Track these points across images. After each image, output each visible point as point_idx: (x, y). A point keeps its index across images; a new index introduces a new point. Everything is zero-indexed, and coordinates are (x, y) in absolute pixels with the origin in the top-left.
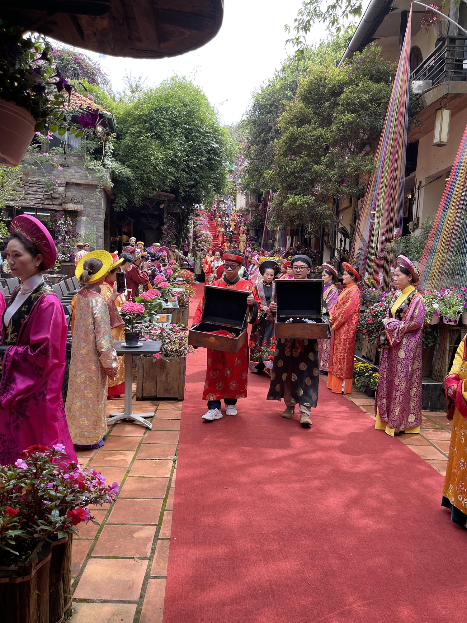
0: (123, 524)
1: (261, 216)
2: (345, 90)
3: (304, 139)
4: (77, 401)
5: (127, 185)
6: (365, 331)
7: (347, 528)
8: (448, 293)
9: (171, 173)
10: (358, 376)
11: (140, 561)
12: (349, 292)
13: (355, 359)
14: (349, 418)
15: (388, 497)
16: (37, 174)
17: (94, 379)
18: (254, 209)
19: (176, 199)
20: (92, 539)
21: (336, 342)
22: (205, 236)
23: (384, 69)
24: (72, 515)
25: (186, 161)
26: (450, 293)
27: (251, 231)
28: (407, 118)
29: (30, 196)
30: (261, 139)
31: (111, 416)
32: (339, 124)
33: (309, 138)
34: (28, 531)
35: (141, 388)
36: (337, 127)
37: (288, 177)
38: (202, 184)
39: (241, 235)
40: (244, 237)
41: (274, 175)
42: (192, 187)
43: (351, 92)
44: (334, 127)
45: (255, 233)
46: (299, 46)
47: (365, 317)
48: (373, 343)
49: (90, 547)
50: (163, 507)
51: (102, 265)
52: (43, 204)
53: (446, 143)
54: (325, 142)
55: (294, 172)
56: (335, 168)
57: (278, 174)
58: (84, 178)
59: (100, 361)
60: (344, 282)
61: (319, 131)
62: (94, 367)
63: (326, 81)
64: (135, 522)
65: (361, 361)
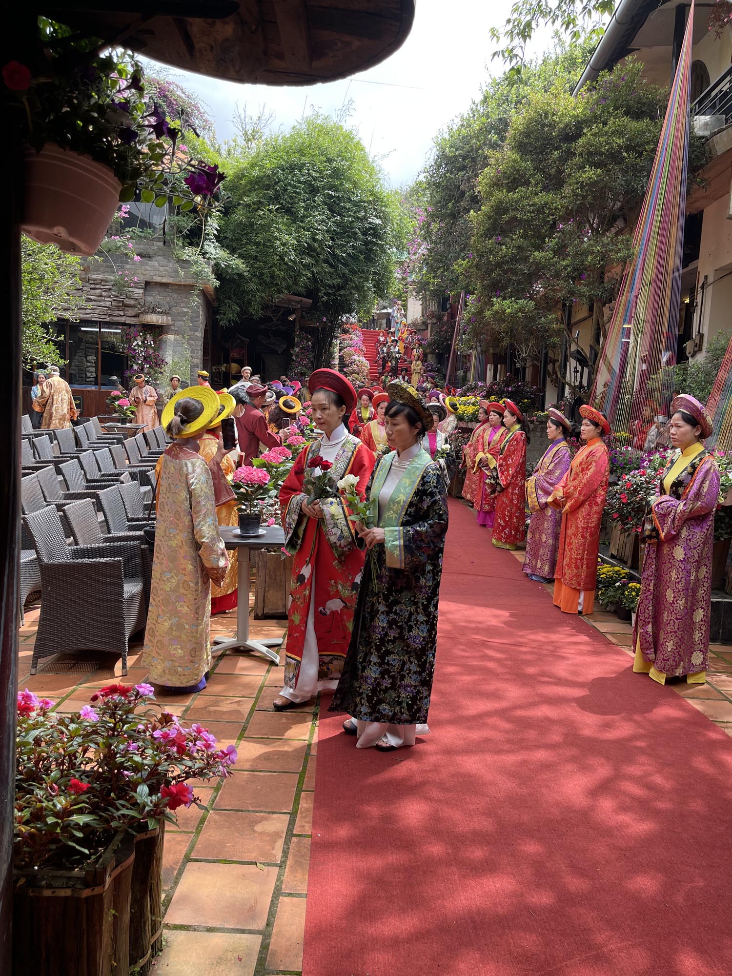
0: (238, 811)
1: (447, 332)
2: (585, 131)
3: (518, 210)
4: (166, 620)
5: (239, 286)
6: (615, 516)
7: (591, 828)
9: (307, 267)
10: (603, 587)
11: (265, 868)
12: (591, 453)
13: (599, 560)
14: (591, 653)
15: (657, 779)
16: (102, 269)
17: (192, 584)
18: (435, 321)
19: (314, 307)
20: (192, 832)
21: (569, 532)
22: (357, 365)
23: (648, 98)
24: (168, 794)
25: (330, 247)
27: (430, 356)
28: (685, 175)
29: (92, 303)
30: (449, 211)
31: (216, 643)
32: (576, 186)
33: (526, 209)
34: (101, 816)
35: (262, 600)
36: (573, 191)
37: (492, 271)
38: (354, 282)
39: (414, 362)
40: (418, 366)
41: (470, 268)
42: (339, 287)
43: (594, 135)
44: (567, 190)
45: (437, 358)
46: (514, 62)
48: (629, 535)
49: (188, 844)
50: (300, 786)
51: (202, 409)
52: (110, 315)
54: (552, 215)
55: (503, 263)
56: (568, 255)
57: (477, 266)
58: (173, 274)
59: (200, 557)
60: (583, 436)
61: (543, 198)
62: (190, 567)
63: (554, 118)
64: (256, 807)
65: (608, 563)
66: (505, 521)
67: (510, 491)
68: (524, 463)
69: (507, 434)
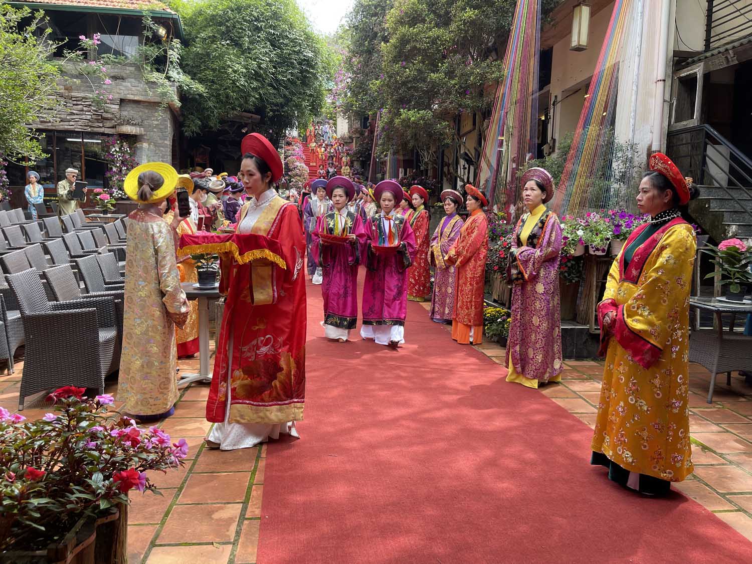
0: (198, 504)
1: (368, 143)
3: (417, 41)
4: (137, 359)
5: (200, 104)
6: (496, 268)
7: (483, 494)
8: (595, 217)
9: (255, 89)
10: (489, 323)
11: (221, 547)
12: (474, 221)
13: (485, 304)
14: (479, 370)
15: (530, 456)
16: (82, 88)
17: (159, 328)
18: (359, 136)
19: (262, 122)
20: (157, 524)
21: (461, 282)
22: (299, 169)
24: (122, 478)
25: (273, 74)
26: (596, 218)
27: (355, 163)
28: (540, 16)
29: (74, 117)
30: (366, 48)
31: (182, 378)
32: (460, 23)
33: (423, 40)
34: (59, 501)
36: (457, 26)
37: (399, 88)
38: (294, 102)
39: (343, 167)
40: (347, 169)
41: (382, 86)
42: (282, 106)
44: (453, 27)
45: (361, 165)
47: (496, 251)
49: (154, 533)
50: (251, 481)
52: (91, 127)
53: (586, 46)
54: (443, 45)
55: (407, 82)
56: (456, 76)
57: (387, 85)
58: (143, 93)
59: (164, 304)
60: (468, 209)
61: (435, 32)
62: (158, 313)
64: (214, 500)
65: (491, 306)
66: (415, 280)
67: (418, 256)
68: (428, 234)
69: (414, 214)
